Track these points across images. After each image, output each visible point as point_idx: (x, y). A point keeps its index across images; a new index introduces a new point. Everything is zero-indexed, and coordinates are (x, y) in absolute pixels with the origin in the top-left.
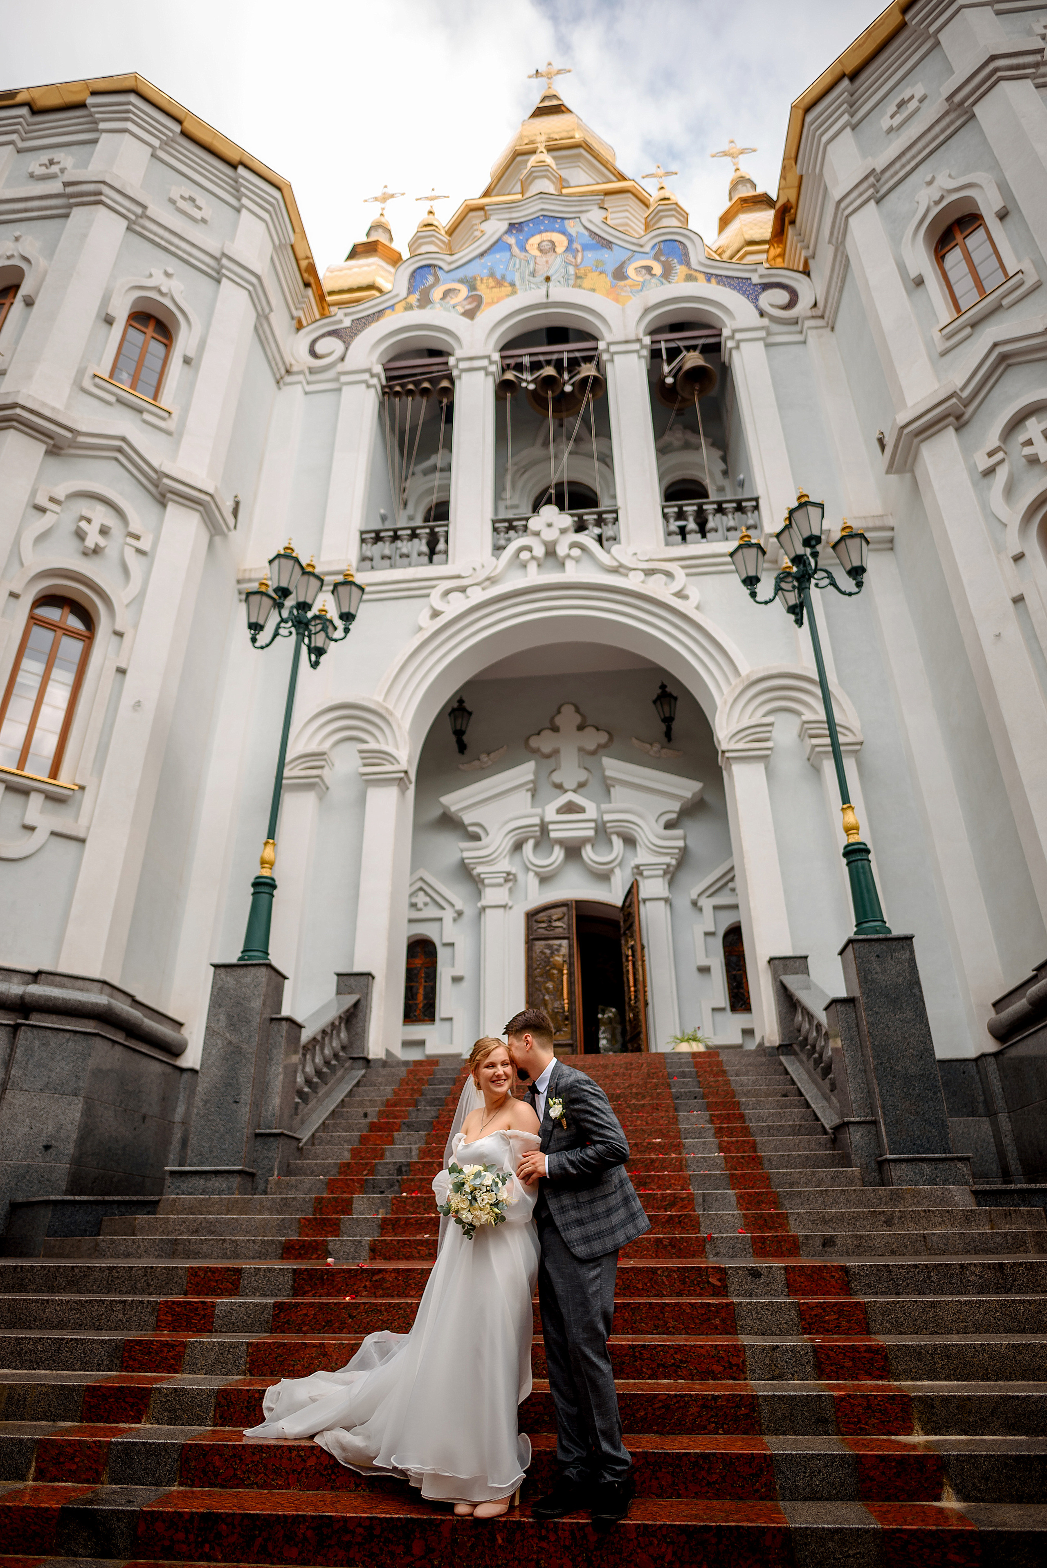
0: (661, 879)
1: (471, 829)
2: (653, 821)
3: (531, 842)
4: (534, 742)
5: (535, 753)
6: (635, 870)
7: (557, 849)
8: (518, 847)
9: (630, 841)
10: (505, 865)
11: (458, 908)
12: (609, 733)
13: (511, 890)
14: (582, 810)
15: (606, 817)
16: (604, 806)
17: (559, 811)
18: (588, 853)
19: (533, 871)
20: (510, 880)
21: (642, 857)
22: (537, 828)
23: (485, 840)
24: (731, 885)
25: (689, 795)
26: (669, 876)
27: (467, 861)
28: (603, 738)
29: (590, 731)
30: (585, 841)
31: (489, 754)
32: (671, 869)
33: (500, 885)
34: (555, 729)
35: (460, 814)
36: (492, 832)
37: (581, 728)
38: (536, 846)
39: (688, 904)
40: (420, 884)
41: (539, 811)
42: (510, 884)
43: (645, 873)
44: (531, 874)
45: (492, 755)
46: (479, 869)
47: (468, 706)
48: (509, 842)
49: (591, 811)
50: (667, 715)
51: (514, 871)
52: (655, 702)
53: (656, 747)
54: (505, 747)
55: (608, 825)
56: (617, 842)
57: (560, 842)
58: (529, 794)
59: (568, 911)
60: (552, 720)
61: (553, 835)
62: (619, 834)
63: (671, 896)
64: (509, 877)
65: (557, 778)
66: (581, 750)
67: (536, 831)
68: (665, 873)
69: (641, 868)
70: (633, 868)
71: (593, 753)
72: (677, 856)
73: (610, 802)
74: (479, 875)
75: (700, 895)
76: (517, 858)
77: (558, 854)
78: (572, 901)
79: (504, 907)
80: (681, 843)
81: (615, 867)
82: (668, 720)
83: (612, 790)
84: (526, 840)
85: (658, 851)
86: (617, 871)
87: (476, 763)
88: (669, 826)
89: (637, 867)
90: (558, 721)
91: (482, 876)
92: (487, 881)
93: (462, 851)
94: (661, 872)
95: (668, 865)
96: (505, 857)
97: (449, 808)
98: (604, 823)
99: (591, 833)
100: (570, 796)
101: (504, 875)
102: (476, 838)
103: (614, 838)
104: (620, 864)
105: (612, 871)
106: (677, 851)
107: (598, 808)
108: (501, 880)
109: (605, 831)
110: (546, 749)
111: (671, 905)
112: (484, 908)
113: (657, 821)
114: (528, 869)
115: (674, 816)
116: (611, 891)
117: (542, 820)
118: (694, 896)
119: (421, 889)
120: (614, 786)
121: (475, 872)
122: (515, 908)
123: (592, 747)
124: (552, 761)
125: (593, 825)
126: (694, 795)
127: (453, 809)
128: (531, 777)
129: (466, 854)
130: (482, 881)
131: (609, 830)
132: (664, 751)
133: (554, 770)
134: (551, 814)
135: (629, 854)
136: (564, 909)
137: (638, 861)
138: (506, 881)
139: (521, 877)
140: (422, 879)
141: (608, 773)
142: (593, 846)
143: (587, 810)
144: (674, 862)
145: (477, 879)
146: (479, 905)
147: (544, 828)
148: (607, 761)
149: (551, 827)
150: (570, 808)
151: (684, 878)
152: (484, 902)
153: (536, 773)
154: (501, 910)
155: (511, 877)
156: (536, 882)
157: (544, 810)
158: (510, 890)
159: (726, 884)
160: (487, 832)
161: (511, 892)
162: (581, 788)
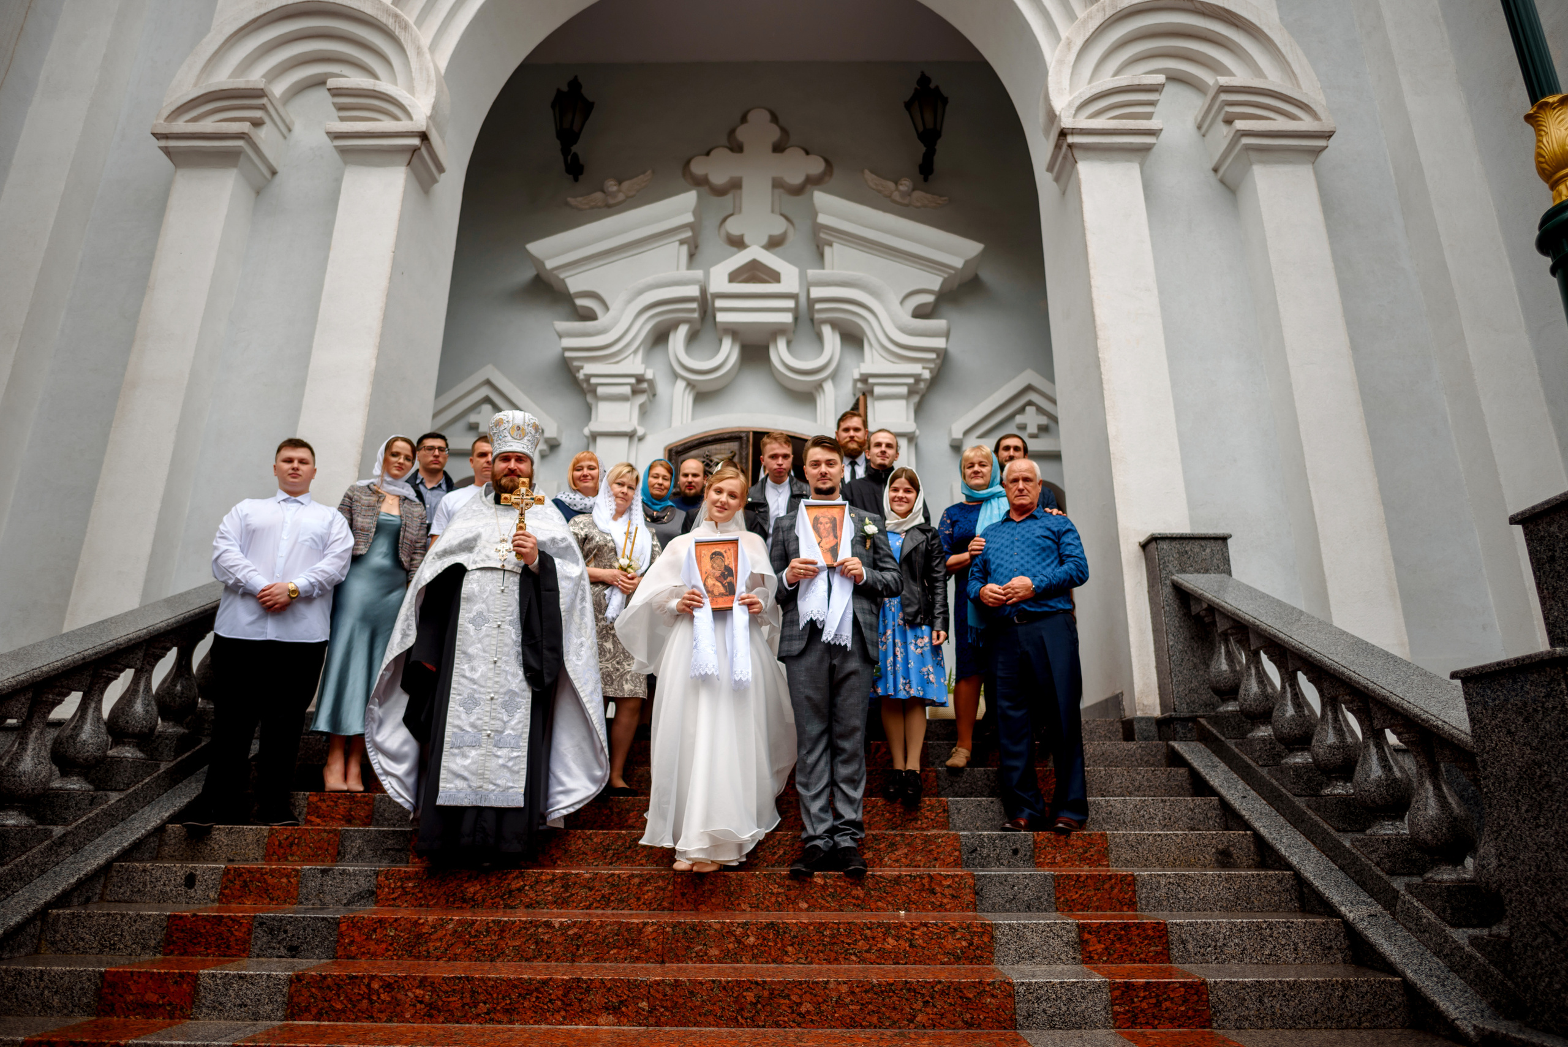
0: (903, 403)
1: (579, 302)
2: (897, 302)
3: (683, 331)
4: (699, 167)
5: (699, 182)
6: (859, 385)
7: (727, 343)
8: (660, 337)
9: (853, 339)
10: (634, 364)
11: (547, 435)
12: (827, 161)
13: (644, 411)
14: (775, 277)
15: (816, 292)
16: (813, 273)
17: (733, 277)
18: (780, 353)
19: (684, 378)
20: (643, 391)
21: (873, 362)
22: (694, 305)
23: (603, 320)
24: (1019, 419)
25: (958, 263)
26: (916, 399)
27: (568, 354)
28: (816, 166)
29: (794, 155)
30: (776, 332)
31: (620, 182)
32: (922, 385)
33: (623, 398)
34: (737, 148)
35: (562, 276)
36: (615, 306)
37: (778, 148)
38: (692, 338)
39: (945, 446)
40: (485, 391)
41: (698, 274)
42: (642, 399)
43: (878, 390)
44: (681, 385)
45: (626, 184)
46: (589, 368)
47: (587, 92)
48: (643, 328)
49: (790, 279)
50: (930, 125)
51: (649, 375)
52: (908, 105)
53: (905, 185)
54: (649, 172)
55: (818, 306)
56: (831, 339)
57: (734, 332)
58: (684, 249)
59: (741, 447)
60: (732, 132)
61: (721, 317)
62: (835, 325)
63: (918, 433)
64: (641, 386)
65: (733, 227)
66: (777, 184)
67: (692, 310)
68: (911, 392)
69: (871, 380)
70: (856, 381)
71: (798, 191)
72: (932, 366)
73: (822, 267)
74: (588, 377)
75: (967, 433)
76: (658, 355)
77: (728, 352)
78: (748, 432)
79: (631, 436)
80: (940, 343)
81: (825, 380)
82: (930, 137)
83: (827, 250)
84: (674, 325)
85: (901, 352)
86: (828, 386)
87: (598, 195)
88: (920, 313)
89: (864, 379)
90: (742, 134)
91: (593, 381)
92: (600, 390)
93: (560, 336)
94: (904, 390)
95: (918, 378)
96: (635, 352)
97: (543, 264)
98: (811, 302)
99: (788, 318)
100: (755, 252)
101: (633, 381)
102: (589, 316)
103: (827, 330)
104: (834, 376)
105: (819, 386)
106: (933, 356)
107: (803, 276)
108: (627, 390)
109: (812, 320)
110: (719, 179)
111: (916, 446)
112: (594, 437)
113: (902, 302)
114: (676, 376)
115: (930, 298)
116: (815, 420)
117: (704, 291)
118: (957, 434)
119: (487, 400)
120: (830, 245)
121: (581, 375)
122: (649, 439)
123: (796, 179)
124: (729, 197)
125: (790, 304)
126: (966, 263)
127: (549, 264)
128: (689, 218)
129: (567, 342)
130: (593, 390)
131: (817, 316)
132: (918, 194)
133: (732, 215)
134: (719, 280)
135: (850, 360)
136: (734, 446)
137: (867, 367)
138: (635, 392)
139: (662, 387)
140: (488, 383)
141: (822, 219)
142: (789, 343)
143: (783, 278)
144: (927, 375)
145: (585, 385)
146: (586, 431)
147: (706, 304)
148: (821, 198)
149: (718, 304)
150: (754, 272)
151: (941, 404)
152: (595, 426)
153: (697, 212)
154: (625, 442)
155: (645, 385)
156: (689, 399)
157: (707, 275)
158: (642, 406)
159: (1011, 417)
160: (607, 308)
161: (644, 412)
162: (774, 244)
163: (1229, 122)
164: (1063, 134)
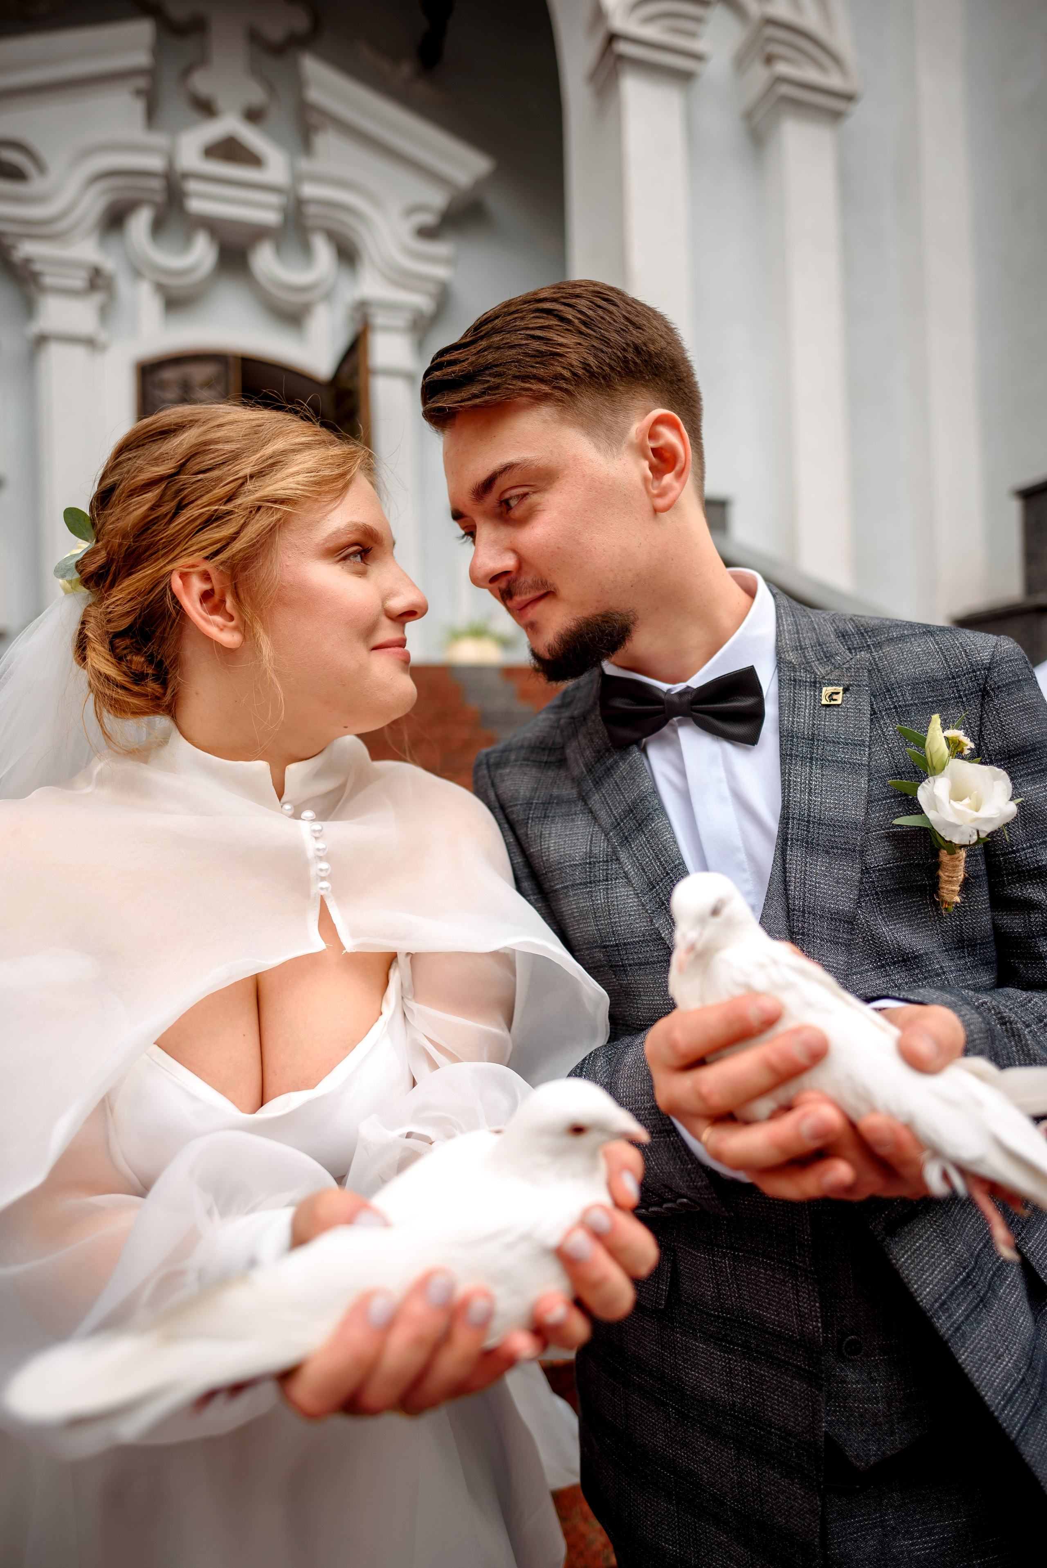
0: (407, 339)
2: (401, 217)
3: (145, 214)
6: (358, 312)
7: (201, 239)
8: (117, 217)
9: (347, 252)
10: (86, 250)
13: (102, 311)
14: (256, 161)
15: (309, 190)
16: (304, 165)
17: (209, 153)
18: (264, 260)
19: (149, 276)
20: (100, 288)
21: (371, 287)
22: (158, 183)
23: (37, 186)
25: (465, 181)
28: (298, 18)
30: (260, 233)
33: (78, 293)
36: (54, 167)
38: (158, 227)
41: (161, 140)
42: (100, 296)
43: (379, 320)
44: (147, 285)
46: (28, 250)
48: (96, 203)
49: (276, 167)
51: (107, 267)
55: (309, 207)
56: (324, 251)
57: (209, 226)
58: (140, 101)
59: (225, 369)
61: (196, 205)
62: (328, 235)
64: (97, 280)
65: (200, 82)
66: (253, 35)
67: (156, 189)
68: (415, 328)
69: (371, 309)
70: (353, 308)
71: (278, 48)
72: (436, 298)
73: (313, 160)
74: (28, 261)
76: (114, 242)
77: (203, 250)
78: (232, 355)
79: (88, 343)
80: (442, 273)
81: (317, 300)
83: (318, 136)
84: (135, 206)
85: (402, 279)
86: (322, 308)
88: (426, 233)
89: (362, 306)
91: (34, 266)
92: (48, 280)
94: (405, 324)
95: (417, 311)
96: (88, 233)
98: (301, 202)
99: (274, 218)
100: (231, 124)
101: (87, 273)
102: (18, 175)
103: (319, 240)
104: (325, 298)
105: (309, 305)
106: (435, 287)
107: (291, 165)
108: (81, 284)
109: (301, 223)
110: (177, 8)
112: (42, 340)
113: (404, 219)
114: (138, 272)
115: (436, 215)
116: (309, 349)
117: (170, 166)
120: (323, 129)
121: (17, 255)
122: (113, 349)
123: (276, 32)
124: (191, 41)
125: (277, 200)
126: (473, 182)
128: (145, 59)
130: (35, 277)
131: (309, 220)
133: (196, 66)
134: (189, 156)
135: (346, 281)
136: (217, 369)
137: (363, 292)
138: (92, 287)
139: (124, 285)
141: (311, 95)
142: (275, 250)
143: (267, 164)
144: (428, 309)
145: (22, 270)
146: (31, 329)
147: (173, 185)
148: (312, 65)
149: (192, 186)
150: (232, 151)
152: (40, 326)
153: (157, 50)
154: (81, 350)
155: (102, 280)
156: (156, 304)
157: (173, 144)
158: (103, 306)
160: (41, 167)
161: (105, 313)
162: (253, 116)
163: (769, 60)
164: (612, 38)
